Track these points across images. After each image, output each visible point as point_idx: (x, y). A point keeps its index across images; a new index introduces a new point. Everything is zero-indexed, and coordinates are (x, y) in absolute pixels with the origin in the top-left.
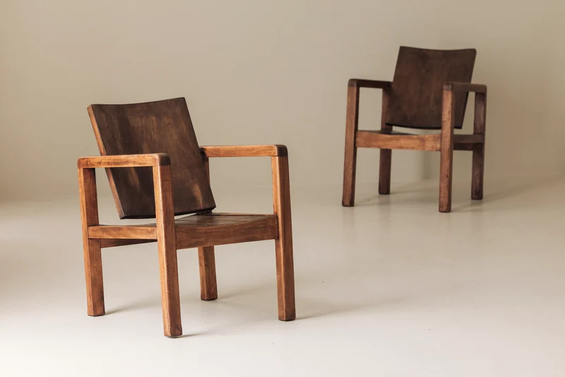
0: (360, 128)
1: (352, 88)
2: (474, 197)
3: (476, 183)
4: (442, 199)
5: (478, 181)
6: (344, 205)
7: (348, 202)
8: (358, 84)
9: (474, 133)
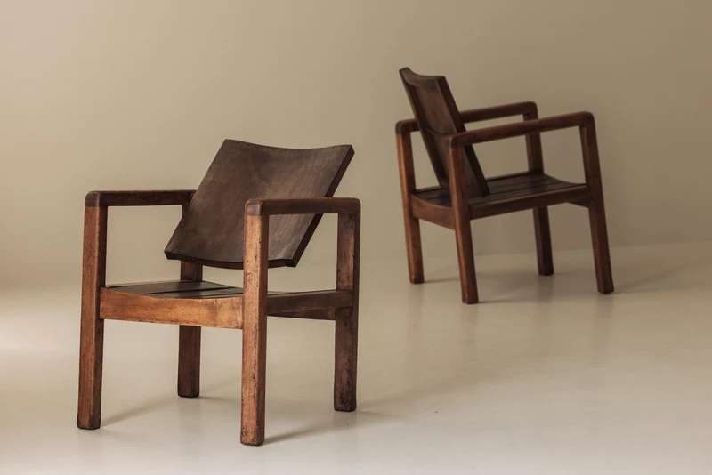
0: (109, 283)
1: (91, 208)
2: (340, 405)
3: (341, 380)
4: (245, 420)
5: (345, 376)
6: (80, 425)
7: (86, 422)
8: (103, 201)
9: (337, 289)
